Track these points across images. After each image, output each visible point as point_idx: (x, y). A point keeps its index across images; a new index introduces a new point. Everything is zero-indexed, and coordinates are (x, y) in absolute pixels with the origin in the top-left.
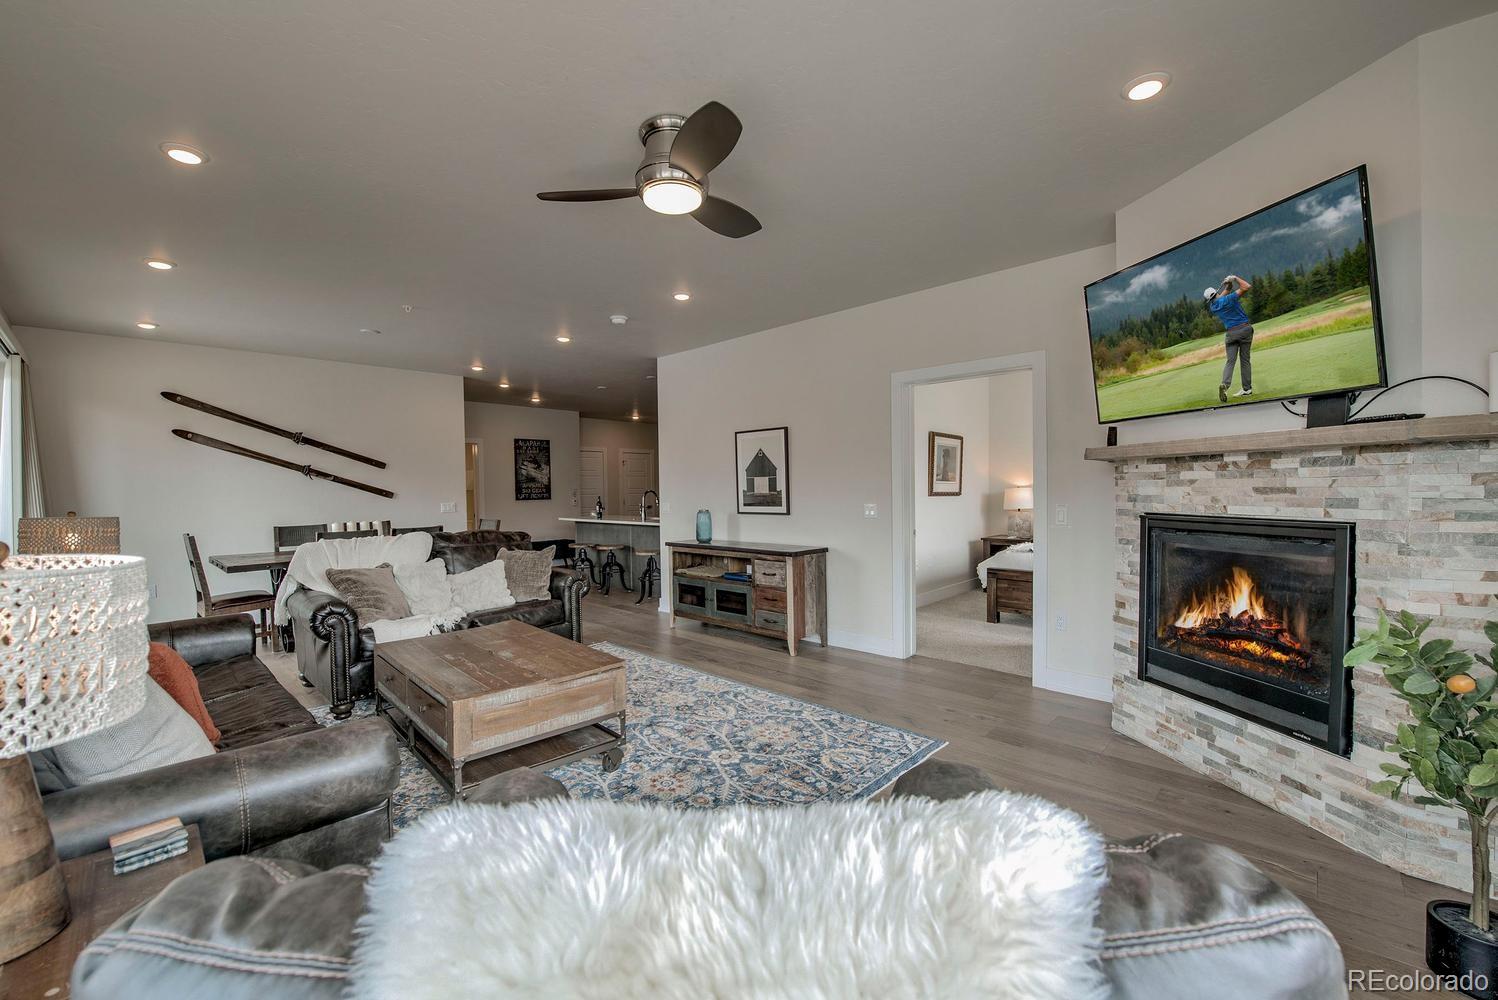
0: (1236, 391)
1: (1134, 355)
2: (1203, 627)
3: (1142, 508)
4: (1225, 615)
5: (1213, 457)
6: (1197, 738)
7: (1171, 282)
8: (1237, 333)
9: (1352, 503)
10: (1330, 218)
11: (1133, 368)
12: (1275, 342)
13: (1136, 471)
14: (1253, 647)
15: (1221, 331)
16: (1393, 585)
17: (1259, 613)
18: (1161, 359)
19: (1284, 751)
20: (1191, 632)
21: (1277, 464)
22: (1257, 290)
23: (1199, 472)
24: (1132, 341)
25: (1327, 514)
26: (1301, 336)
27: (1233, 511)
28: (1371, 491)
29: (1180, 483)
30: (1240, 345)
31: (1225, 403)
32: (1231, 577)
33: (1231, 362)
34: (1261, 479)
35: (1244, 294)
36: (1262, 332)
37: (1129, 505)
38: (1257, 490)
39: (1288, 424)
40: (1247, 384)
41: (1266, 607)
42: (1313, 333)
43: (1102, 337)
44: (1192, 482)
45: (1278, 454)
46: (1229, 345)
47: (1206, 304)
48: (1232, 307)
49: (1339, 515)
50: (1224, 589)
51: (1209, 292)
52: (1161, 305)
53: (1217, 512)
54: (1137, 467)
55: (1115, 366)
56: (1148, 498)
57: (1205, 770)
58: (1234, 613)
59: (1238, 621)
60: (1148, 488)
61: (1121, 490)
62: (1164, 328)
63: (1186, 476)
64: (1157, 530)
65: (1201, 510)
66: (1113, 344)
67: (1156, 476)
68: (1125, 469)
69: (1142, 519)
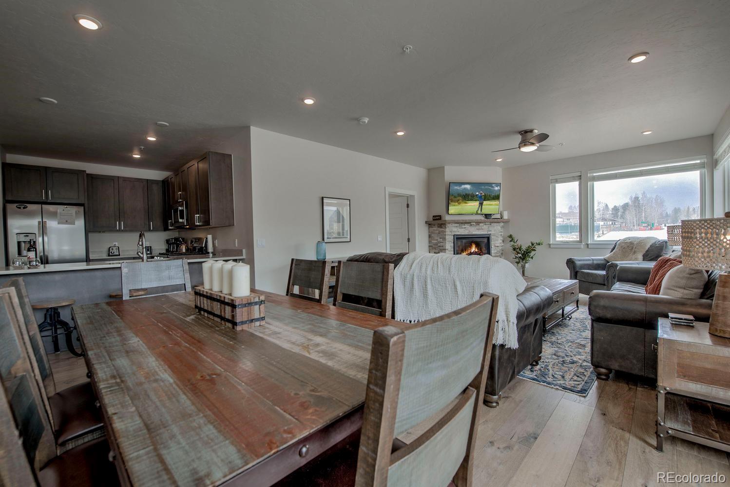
0: (479, 212)
1: (460, 201)
3: (453, 234)
5: (469, 223)
7: (471, 189)
8: (481, 202)
9: (490, 231)
10: (496, 188)
11: (459, 204)
12: (487, 205)
15: (479, 201)
16: (496, 242)
17: (477, 250)
18: (466, 203)
21: (481, 224)
22: (485, 195)
23: (467, 226)
24: (460, 198)
26: (490, 205)
27: (474, 233)
28: (492, 229)
29: (462, 228)
30: (481, 204)
31: (477, 214)
32: (471, 245)
33: (479, 207)
34: (478, 227)
35: (483, 195)
36: (485, 203)
37: (451, 233)
38: (477, 229)
39: (482, 218)
40: (481, 211)
41: (478, 249)
42: (492, 205)
43: (453, 195)
44: (465, 228)
45: (480, 223)
46: (479, 204)
47: (477, 195)
48: (481, 197)
49: (489, 233)
50: (470, 248)
51: (477, 193)
52: (468, 193)
53: (471, 233)
54: (452, 225)
55: (456, 202)
56: (454, 232)
58: (472, 252)
60: (455, 229)
61: (447, 230)
62: (467, 197)
63: (464, 226)
64: (458, 238)
65: (467, 233)
66: (455, 197)
67: (456, 227)
68: (448, 225)
69: (454, 236)
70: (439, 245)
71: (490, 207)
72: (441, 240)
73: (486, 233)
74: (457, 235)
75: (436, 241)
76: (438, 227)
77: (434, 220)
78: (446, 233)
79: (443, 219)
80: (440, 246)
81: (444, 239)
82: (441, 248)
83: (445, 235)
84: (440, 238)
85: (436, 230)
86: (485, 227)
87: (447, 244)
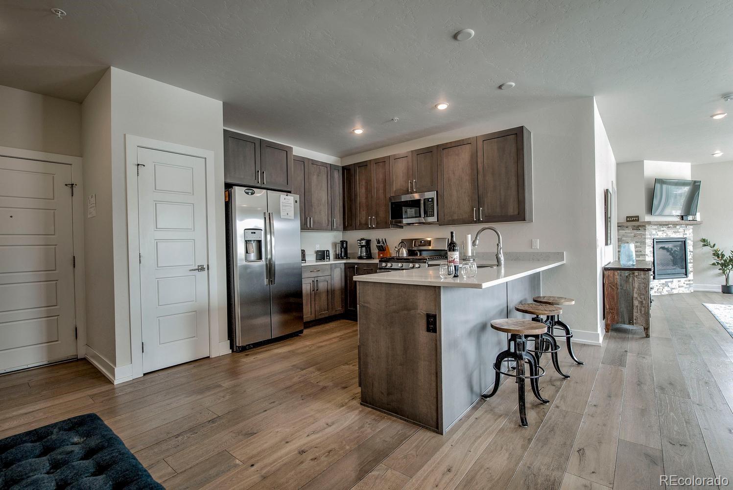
3: (653, 237)
5: (666, 225)
9: (686, 234)
13: (651, 228)
19: (679, 281)
21: (678, 227)
23: (665, 228)
28: (688, 232)
29: (661, 231)
34: (675, 230)
37: (650, 236)
38: (674, 232)
39: (679, 220)
44: (663, 231)
45: (677, 225)
49: (685, 236)
53: (669, 237)
56: (654, 235)
57: (667, 293)
60: (654, 232)
61: (647, 232)
63: (662, 229)
64: (656, 242)
65: (664, 237)
67: (655, 229)
68: (648, 227)
69: (653, 240)
72: (639, 244)
73: (682, 236)
74: (657, 239)
76: (633, 229)
77: (627, 221)
78: (647, 236)
79: (641, 220)
81: (644, 243)
82: (637, 253)
83: (645, 238)
84: (637, 242)
85: (631, 233)
86: (681, 230)
87: (647, 249)
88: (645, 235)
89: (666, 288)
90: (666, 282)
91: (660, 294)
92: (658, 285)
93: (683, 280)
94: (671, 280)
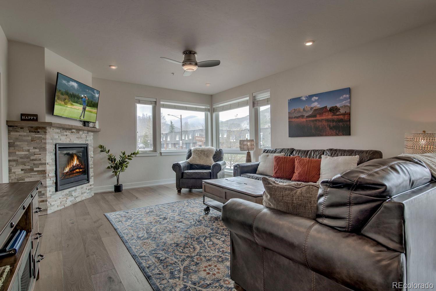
0: (82, 118)
1: (67, 101)
2: (69, 170)
3: (55, 142)
4: (73, 165)
5: (69, 129)
6: (69, 198)
8: (85, 106)
9: (88, 140)
11: (66, 104)
12: (89, 111)
13: (53, 131)
14: (78, 170)
15: (83, 105)
17: (78, 163)
18: (72, 104)
19: (82, 188)
20: (67, 173)
21: (81, 133)
23: (68, 133)
24: (67, 97)
25: (86, 142)
27: (75, 142)
28: (89, 138)
29: (64, 135)
33: (83, 112)
34: (77, 135)
35: (87, 100)
36: (87, 108)
37: (51, 141)
38: (77, 138)
39: (81, 125)
40: (84, 117)
42: (92, 112)
43: (60, 91)
44: (66, 135)
45: (79, 130)
46: (83, 108)
47: (82, 98)
48: (85, 101)
50: (73, 160)
51: (82, 96)
53: (72, 142)
54: (53, 130)
55: (61, 100)
56: (56, 139)
57: (71, 204)
58: (74, 165)
59: (75, 166)
60: (56, 136)
61: (48, 136)
62: (74, 98)
63: (65, 133)
64: (60, 148)
65: (68, 142)
66: (62, 94)
67: (58, 133)
68: (49, 130)
69: (56, 145)
70: (32, 158)
71: (91, 114)
72: (37, 150)
73: (84, 143)
74: (60, 144)
75: (27, 153)
76: (30, 132)
77: (22, 120)
78: (47, 141)
79: (40, 120)
80: (33, 160)
81: (44, 149)
82: (36, 162)
83: (45, 143)
84: (35, 148)
85: (28, 136)
86: (84, 136)
87: (47, 157)
88: (45, 139)
89: (70, 199)
90: (69, 192)
91: (63, 207)
92: (61, 197)
93: (85, 186)
94: (74, 188)
